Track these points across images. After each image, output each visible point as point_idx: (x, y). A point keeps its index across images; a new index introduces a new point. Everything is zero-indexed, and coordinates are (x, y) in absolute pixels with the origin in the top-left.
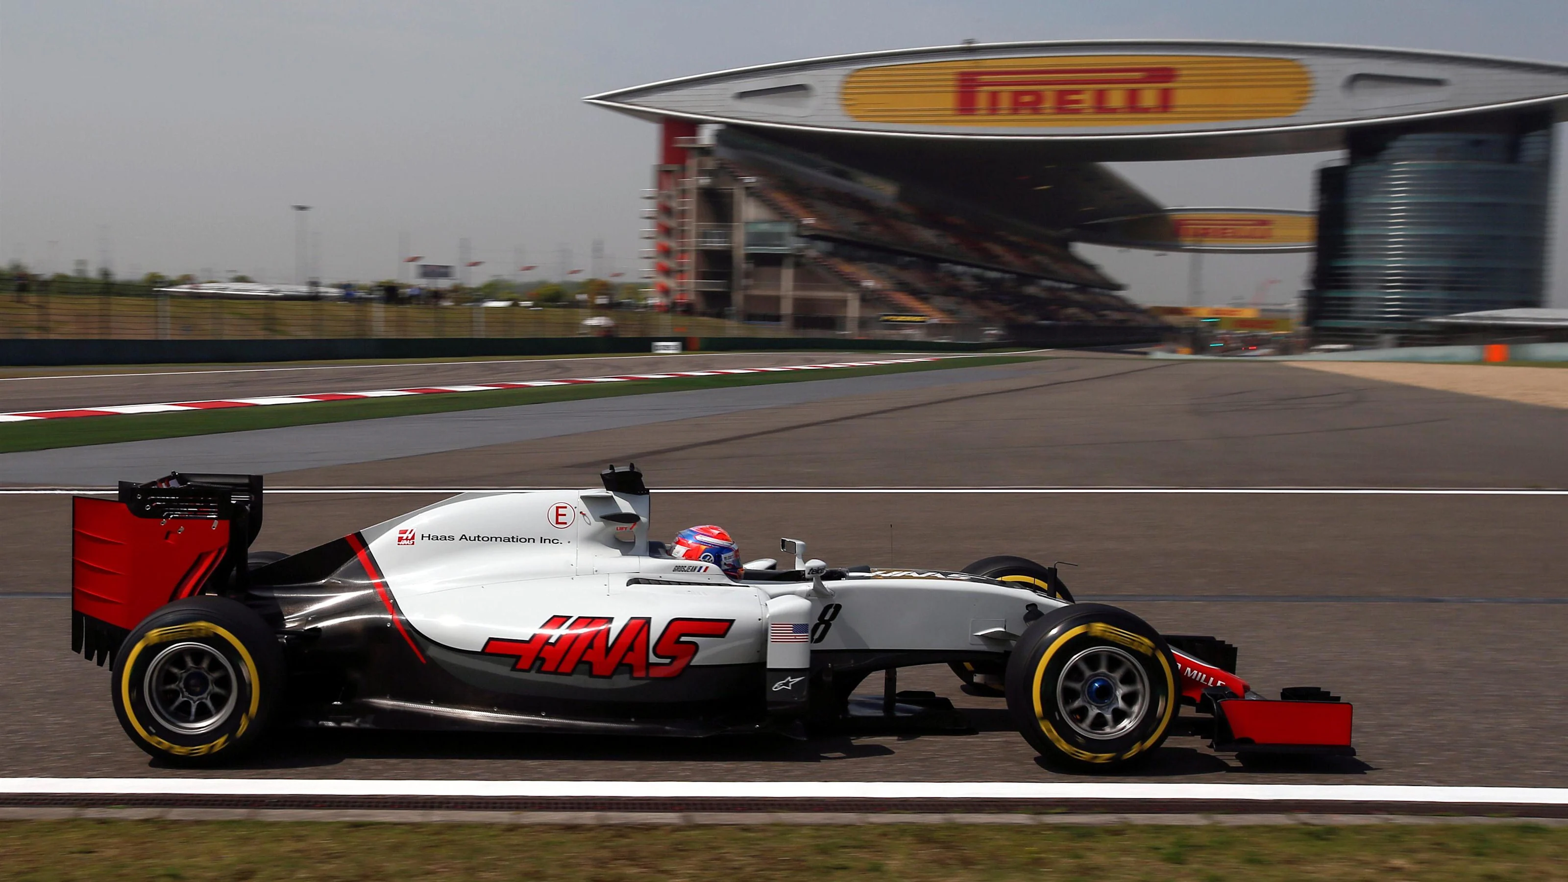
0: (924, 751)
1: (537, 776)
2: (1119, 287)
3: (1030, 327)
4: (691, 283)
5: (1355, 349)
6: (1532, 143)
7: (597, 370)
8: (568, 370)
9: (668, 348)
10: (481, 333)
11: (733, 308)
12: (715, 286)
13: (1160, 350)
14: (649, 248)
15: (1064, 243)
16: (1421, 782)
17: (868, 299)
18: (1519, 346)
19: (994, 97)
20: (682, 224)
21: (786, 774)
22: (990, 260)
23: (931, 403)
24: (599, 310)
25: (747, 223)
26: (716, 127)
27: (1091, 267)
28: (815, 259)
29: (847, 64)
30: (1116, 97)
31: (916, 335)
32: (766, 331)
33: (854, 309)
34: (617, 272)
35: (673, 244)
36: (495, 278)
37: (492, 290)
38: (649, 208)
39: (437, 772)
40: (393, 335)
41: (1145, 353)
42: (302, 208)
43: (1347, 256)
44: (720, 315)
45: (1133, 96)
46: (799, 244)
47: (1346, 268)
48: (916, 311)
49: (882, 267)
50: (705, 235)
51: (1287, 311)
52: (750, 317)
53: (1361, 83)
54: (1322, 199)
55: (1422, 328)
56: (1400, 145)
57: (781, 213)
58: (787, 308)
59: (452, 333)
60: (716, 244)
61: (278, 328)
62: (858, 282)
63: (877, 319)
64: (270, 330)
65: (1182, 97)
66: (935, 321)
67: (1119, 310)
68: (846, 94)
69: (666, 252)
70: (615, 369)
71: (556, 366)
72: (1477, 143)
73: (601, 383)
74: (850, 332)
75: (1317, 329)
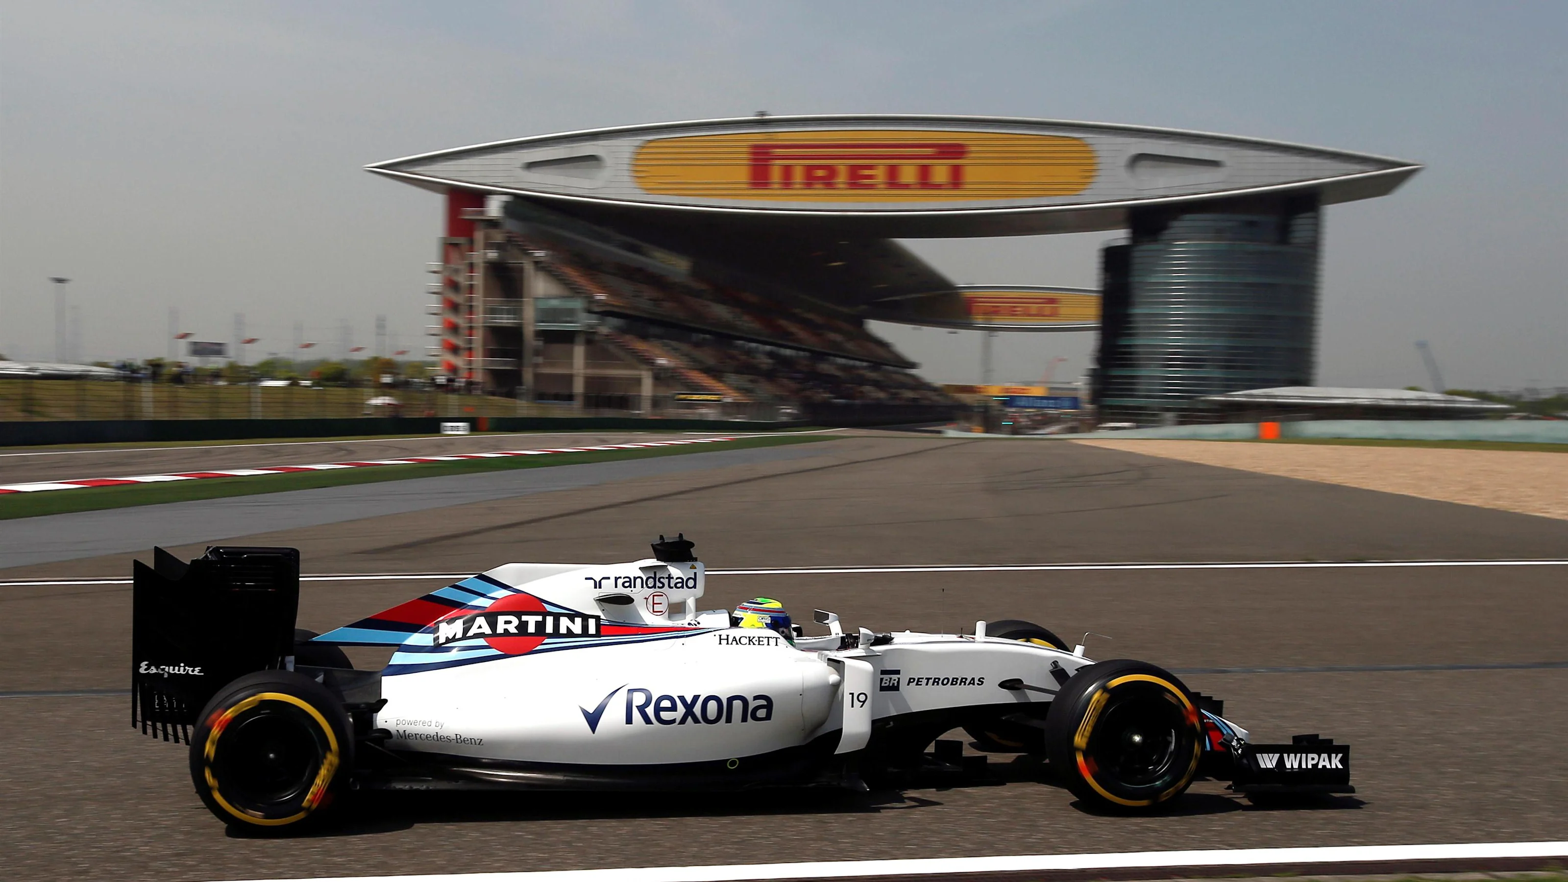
0: (740, 834)
1: (346, 872)
2: (913, 365)
3: (826, 405)
4: (479, 360)
5: (1138, 427)
6: (1301, 225)
7: (384, 452)
8: (351, 452)
9: (457, 429)
10: (258, 414)
11: (523, 387)
12: (502, 364)
13: (954, 429)
14: (435, 324)
15: (858, 322)
16: (1214, 846)
17: (661, 377)
18: (1292, 423)
19: (787, 171)
20: (471, 299)
21: (602, 862)
22: (784, 337)
23: (731, 483)
24: (384, 390)
25: (537, 299)
26: (504, 198)
27: (883, 345)
28: (607, 336)
29: (637, 135)
30: (909, 173)
31: (711, 414)
32: (558, 411)
33: (647, 388)
34: (400, 350)
35: (460, 321)
36: (271, 357)
37: (269, 369)
38: (435, 282)
39: (239, 872)
40: (165, 416)
41: (939, 432)
42: (60, 281)
43: (1131, 335)
44: (511, 394)
45: (925, 172)
46: (593, 320)
47: (1130, 346)
48: (708, 390)
49: (674, 343)
50: (493, 311)
51: (1075, 389)
52: (541, 396)
53: (1144, 163)
54: (1106, 278)
55: (1201, 406)
56: (1179, 225)
57: (571, 288)
58: (579, 387)
59: (227, 414)
60: (505, 320)
61: (37, 409)
62: (653, 360)
63: (672, 398)
64: (31, 412)
65: (971, 174)
66: (729, 400)
67: (913, 388)
68: (636, 165)
69: (454, 328)
70: (403, 451)
71: (339, 448)
72: (1252, 224)
73: (390, 466)
74: (645, 411)
75: (1102, 407)
